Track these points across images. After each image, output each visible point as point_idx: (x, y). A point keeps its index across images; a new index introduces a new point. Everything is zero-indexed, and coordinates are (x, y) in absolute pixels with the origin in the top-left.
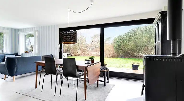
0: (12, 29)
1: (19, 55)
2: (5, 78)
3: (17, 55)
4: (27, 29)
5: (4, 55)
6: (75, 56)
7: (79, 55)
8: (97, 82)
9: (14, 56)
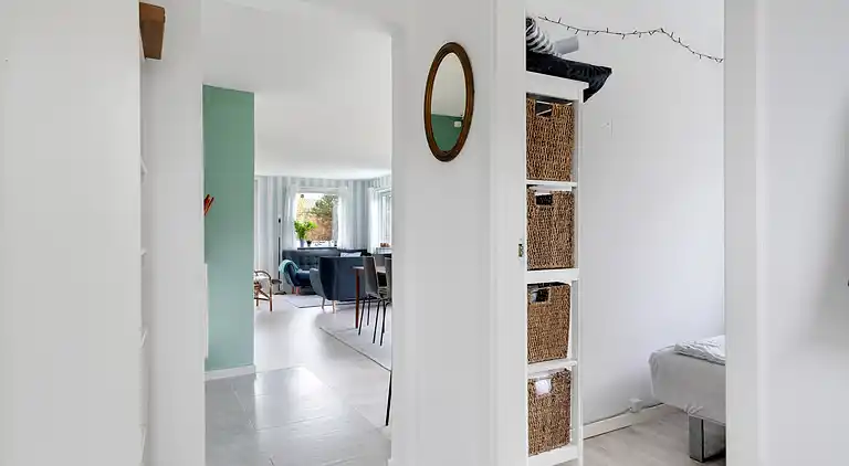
0: (355, 182)
2: (324, 304)
3: (364, 252)
5: (338, 252)
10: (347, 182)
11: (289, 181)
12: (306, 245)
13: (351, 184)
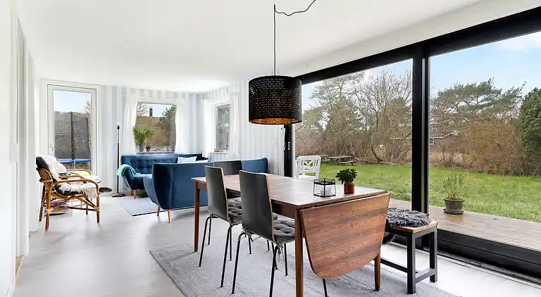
0: (191, 95)
1: (204, 159)
2: (159, 212)
3: (200, 157)
4: (218, 91)
5: (176, 157)
6: (367, 163)
7: (379, 160)
8: (373, 262)
9: (193, 160)
10: (183, 95)
11: (128, 91)
12: (145, 150)
13: (187, 96)
